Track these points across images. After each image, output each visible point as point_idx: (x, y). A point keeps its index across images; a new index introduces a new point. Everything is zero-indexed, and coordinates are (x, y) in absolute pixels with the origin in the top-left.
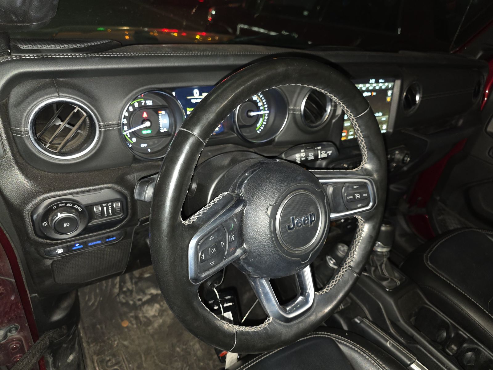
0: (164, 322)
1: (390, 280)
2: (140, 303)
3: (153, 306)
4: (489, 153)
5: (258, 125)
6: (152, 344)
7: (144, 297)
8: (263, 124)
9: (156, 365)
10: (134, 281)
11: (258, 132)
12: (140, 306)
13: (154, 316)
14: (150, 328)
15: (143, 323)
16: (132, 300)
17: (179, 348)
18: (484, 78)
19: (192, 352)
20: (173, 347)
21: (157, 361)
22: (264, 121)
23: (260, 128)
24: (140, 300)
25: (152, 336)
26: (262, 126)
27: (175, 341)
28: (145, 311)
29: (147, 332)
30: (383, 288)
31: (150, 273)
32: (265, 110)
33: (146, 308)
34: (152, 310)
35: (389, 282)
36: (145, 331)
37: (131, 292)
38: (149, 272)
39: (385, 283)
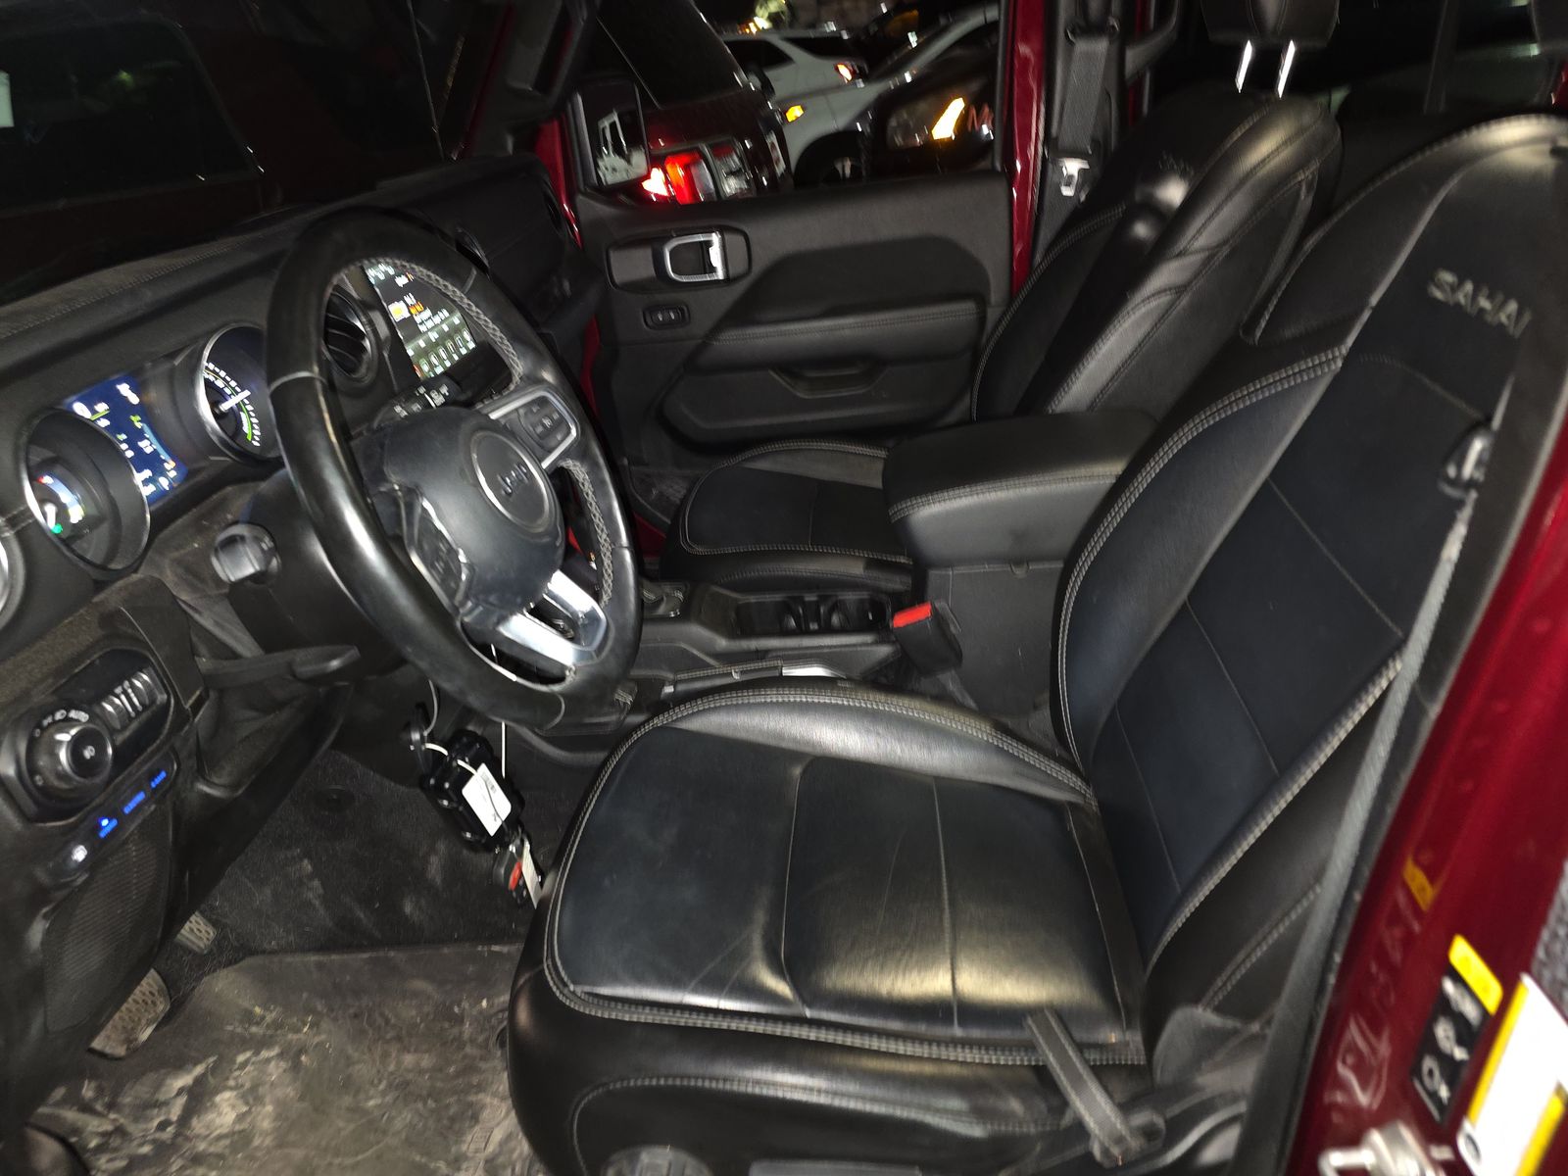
0: (281, 1105)
1: (665, 598)
2: (171, 1129)
3: (214, 1106)
4: (647, 324)
5: (246, 428)
6: (298, 1154)
7: (169, 1113)
8: (252, 423)
9: (354, 1167)
10: (99, 1107)
11: (256, 444)
12: (176, 1135)
13: (241, 1118)
14: (257, 1142)
15: (227, 1151)
16: (141, 1145)
17: (371, 1098)
18: (546, 184)
19: (410, 1076)
20: (356, 1110)
21: (349, 1161)
22: (250, 416)
23: (253, 434)
24: (162, 1126)
25: (281, 1144)
26: (253, 428)
27: (347, 1100)
28: (204, 1132)
29: (259, 1154)
30: (665, 619)
31: (148, 1025)
32: (237, 393)
33: (197, 1125)
34: (220, 1114)
35: (667, 603)
36: (252, 1158)
37: (120, 1131)
38: (144, 1022)
39: (661, 610)
